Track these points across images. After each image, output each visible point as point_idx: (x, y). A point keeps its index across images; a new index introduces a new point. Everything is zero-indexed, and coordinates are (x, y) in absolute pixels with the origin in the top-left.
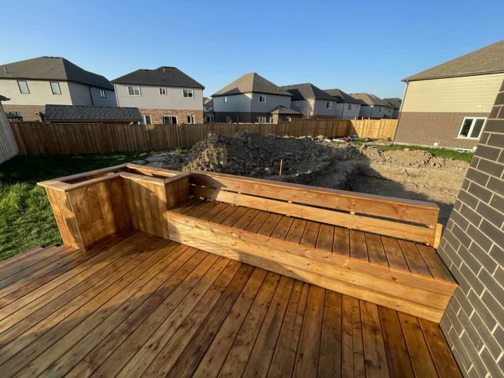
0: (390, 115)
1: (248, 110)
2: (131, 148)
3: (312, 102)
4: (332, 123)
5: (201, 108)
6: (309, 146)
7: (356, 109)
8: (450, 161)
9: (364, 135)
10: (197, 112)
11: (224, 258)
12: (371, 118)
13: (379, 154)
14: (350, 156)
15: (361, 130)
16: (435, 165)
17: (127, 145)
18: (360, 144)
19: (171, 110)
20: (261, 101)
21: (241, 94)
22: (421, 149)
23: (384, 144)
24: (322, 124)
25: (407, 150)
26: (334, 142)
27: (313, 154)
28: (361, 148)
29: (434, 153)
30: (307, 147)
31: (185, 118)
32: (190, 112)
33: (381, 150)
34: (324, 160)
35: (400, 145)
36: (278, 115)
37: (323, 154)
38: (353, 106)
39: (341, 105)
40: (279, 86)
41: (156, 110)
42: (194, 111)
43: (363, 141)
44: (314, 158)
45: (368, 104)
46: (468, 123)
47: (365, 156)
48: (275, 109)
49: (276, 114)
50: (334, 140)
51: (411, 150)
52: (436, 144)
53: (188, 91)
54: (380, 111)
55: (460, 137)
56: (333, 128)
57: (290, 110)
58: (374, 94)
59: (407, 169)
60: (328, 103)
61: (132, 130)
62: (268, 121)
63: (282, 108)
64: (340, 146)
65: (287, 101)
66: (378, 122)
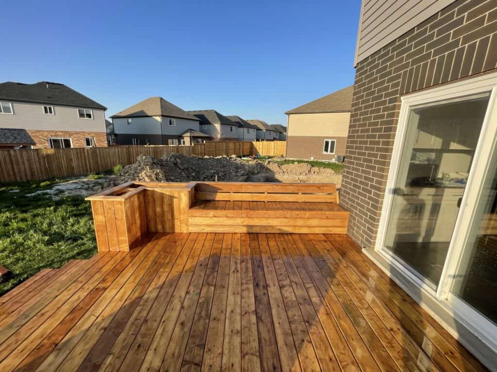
0: (277, 137)
1: (158, 132)
2: (21, 178)
3: (218, 126)
4: (238, 144)
5: (104, 130)
6: (226, 164)
7: (253, 133)
8: (322, 169)
9: (264, 153)
10: (98, 134)
11: (235, 233)
12: (267, 140)
13: (279, 168)
14: (259, 170)
15: (261, 150)
16: (314, 173)
17: (15, 174)
18: (263, 161)
19: (62, 132)
20: (171, 124)
21: (148, 116)
22: (305, 162)
23: (279, 160)
24: (231, 145)
25: (296, 163)
26: (244, 160)
27: (232, 171)
28: (266, 163)
29: (313, 164)
30: (225, 165)
31: (82, 141)
32: (90, 134)
33: (280, 164)
34: (243, 175)
35: (291, 160)
36: (189, 138)
37: (239, 170)
38: (251, 130)
39: (241, 130)
40: (186, 110)
41: (39, 131)
42: (93, 133)
43: (264, 158)
44: (234, 174)
45: (261, 128)
46: (327, 143)
47: (270, 170)
48: (186, 132)
49: (187, 137)
50: (242, 158)
51: (298, 163)
52: (312, 158)
53: (85, 111)
54: (270, 134)
55: (325, 153)
56: (240, 149)
57: (200, 133)
58: (264, 121)
59: (300, 177)
60: (231, 128)
61: (22, 156)
62: (180, 143)
63: (192, 131)
64: (250, 163)
65: (196, 125)
66: (272, 143)
